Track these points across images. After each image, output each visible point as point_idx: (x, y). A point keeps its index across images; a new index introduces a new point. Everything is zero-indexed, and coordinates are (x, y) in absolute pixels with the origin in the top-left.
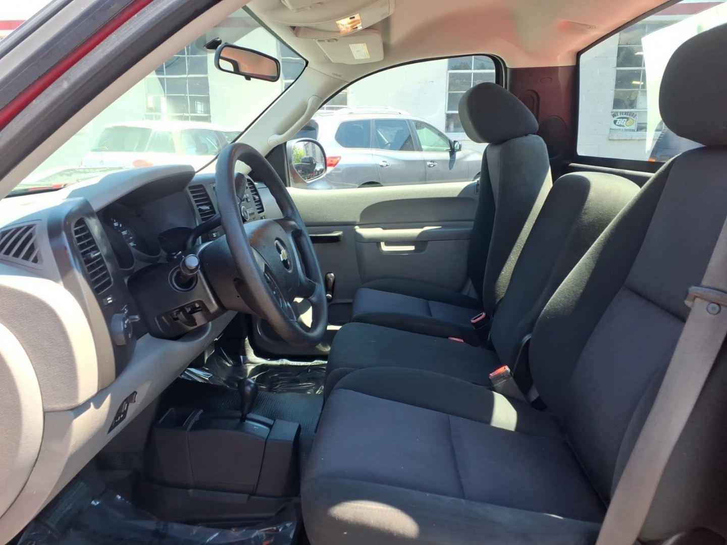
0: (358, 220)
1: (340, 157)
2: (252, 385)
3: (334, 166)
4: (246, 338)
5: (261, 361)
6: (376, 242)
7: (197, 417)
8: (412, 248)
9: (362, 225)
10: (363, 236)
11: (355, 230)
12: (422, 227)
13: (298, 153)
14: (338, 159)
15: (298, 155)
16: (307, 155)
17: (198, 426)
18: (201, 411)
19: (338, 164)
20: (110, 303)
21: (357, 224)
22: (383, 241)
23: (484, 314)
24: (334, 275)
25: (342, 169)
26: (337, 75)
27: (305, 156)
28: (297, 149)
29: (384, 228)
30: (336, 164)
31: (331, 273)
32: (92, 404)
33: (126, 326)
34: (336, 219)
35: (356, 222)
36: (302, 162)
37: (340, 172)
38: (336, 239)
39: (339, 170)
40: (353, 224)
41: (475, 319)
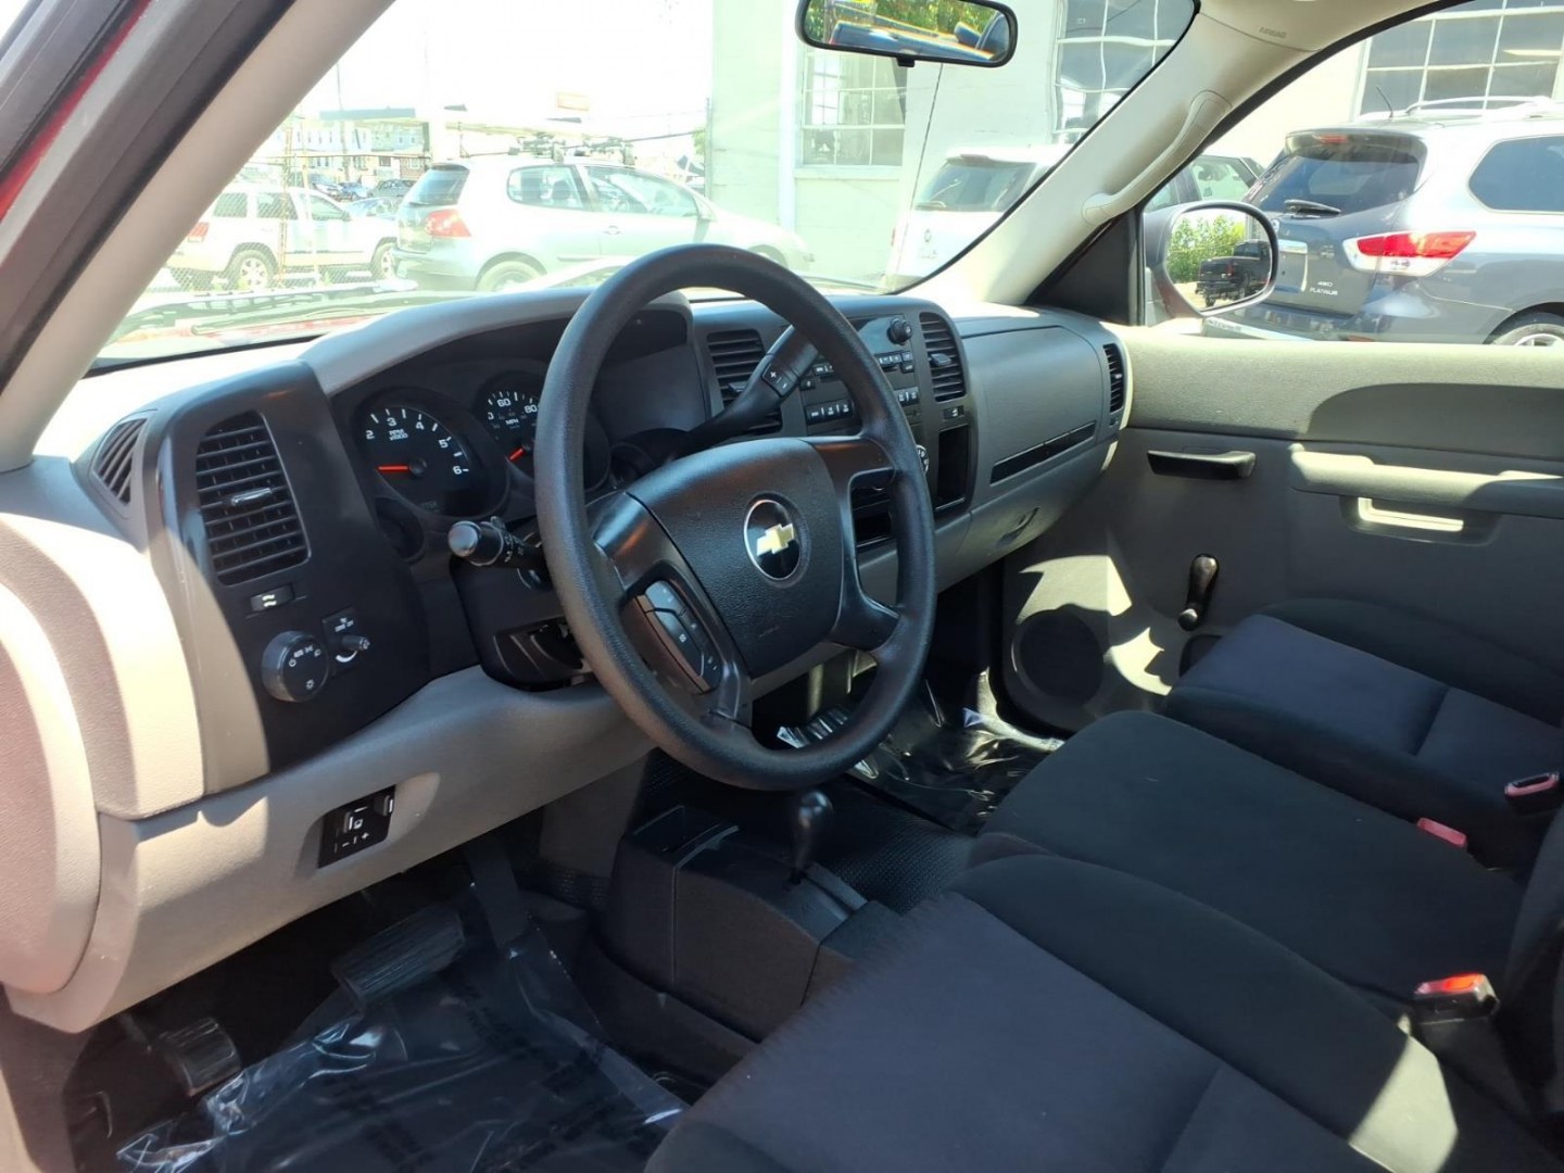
0: (1303, 428)
1: (1473, 235)
2: (818, 809)
3: (1450, 257)
4: (984, 670)
5: (1010, 732)
6: (1344, 495)
7: (714, 842)
8: (1455, 525)
9: (1312, 444)
10: (1305, 473)
11: (1289, 453)
12: (1496, 472)
13: (1229, 233)
14: (1468, 238)
15: (1228, 236)
16: (1254, 236)
17: (707, 865)
18: (734, 829)
19: (1466, 250)
20: (270, 608)
21: (1298, 438)
22: (1366, 496)
23: (1554, 778)
24: (1217, 561)
25: (1478, 267)
26: (1272, 33)
27: (1248, 240)
28: (1228, 224)
29: (1378, 460)
30: (1455, 253)
31: (1209, 556)
32: (200, 815)
33: (292, 663)
34: (1242, 419)
35: (1295, 433)
36: (1236, 254)
37: (1470, 272)
38: (1231, 472)
39: (1471, 266)
40: (1289, 437)
41: (1520, 786)
